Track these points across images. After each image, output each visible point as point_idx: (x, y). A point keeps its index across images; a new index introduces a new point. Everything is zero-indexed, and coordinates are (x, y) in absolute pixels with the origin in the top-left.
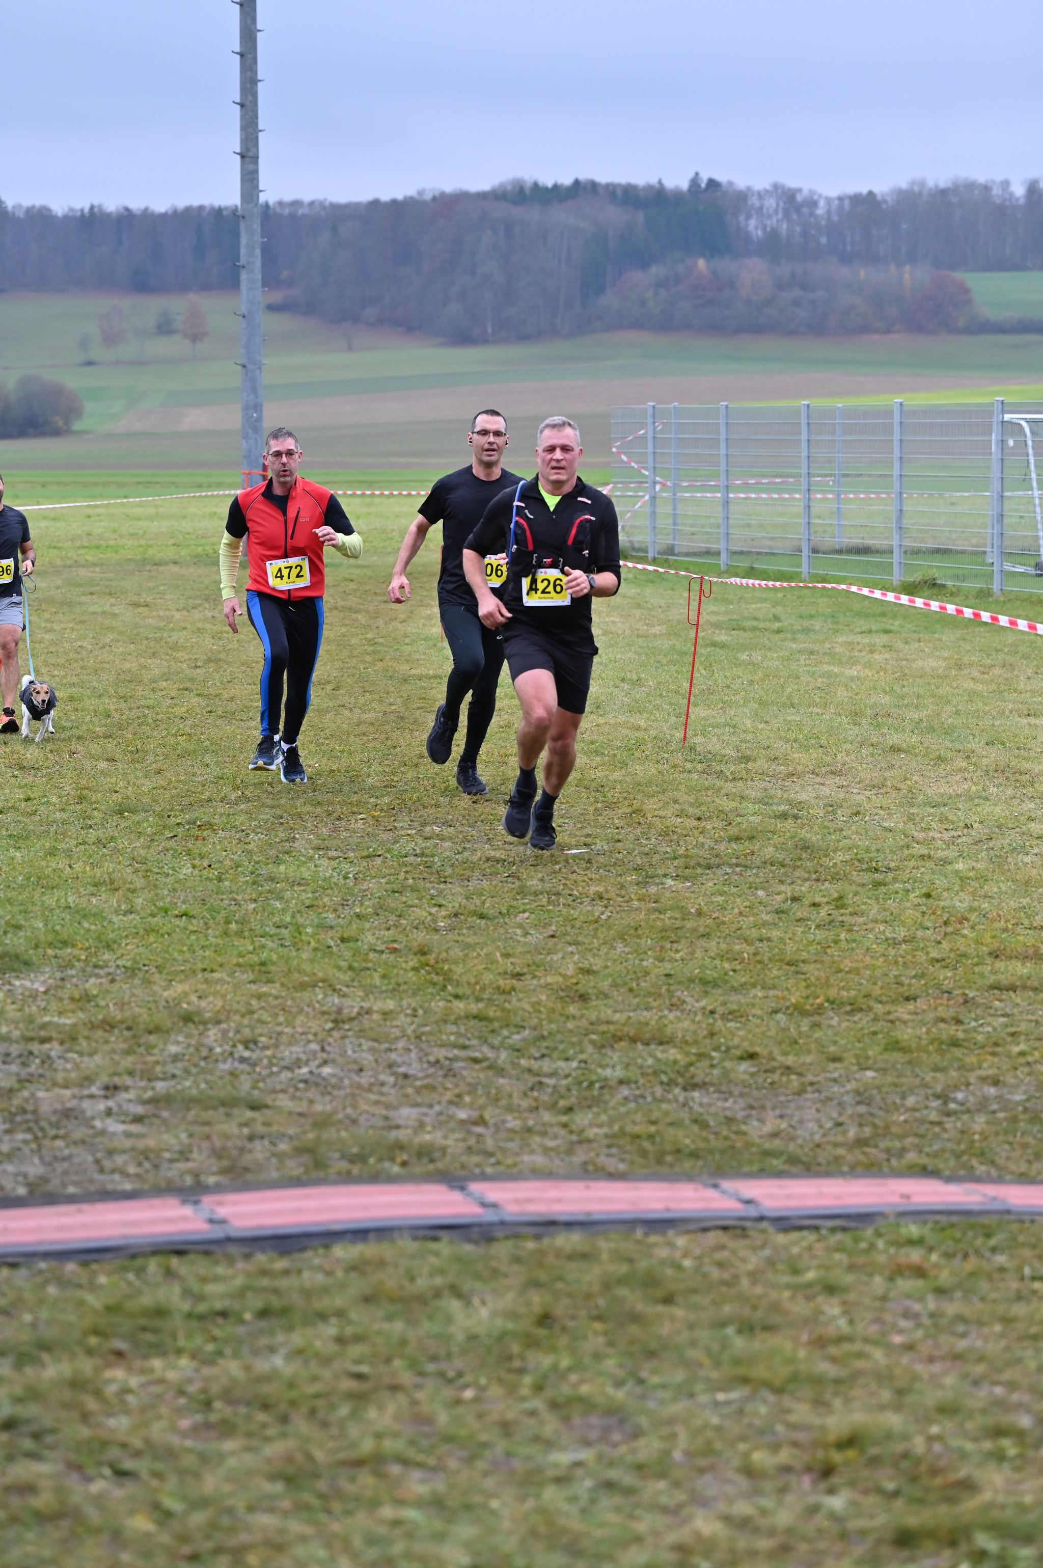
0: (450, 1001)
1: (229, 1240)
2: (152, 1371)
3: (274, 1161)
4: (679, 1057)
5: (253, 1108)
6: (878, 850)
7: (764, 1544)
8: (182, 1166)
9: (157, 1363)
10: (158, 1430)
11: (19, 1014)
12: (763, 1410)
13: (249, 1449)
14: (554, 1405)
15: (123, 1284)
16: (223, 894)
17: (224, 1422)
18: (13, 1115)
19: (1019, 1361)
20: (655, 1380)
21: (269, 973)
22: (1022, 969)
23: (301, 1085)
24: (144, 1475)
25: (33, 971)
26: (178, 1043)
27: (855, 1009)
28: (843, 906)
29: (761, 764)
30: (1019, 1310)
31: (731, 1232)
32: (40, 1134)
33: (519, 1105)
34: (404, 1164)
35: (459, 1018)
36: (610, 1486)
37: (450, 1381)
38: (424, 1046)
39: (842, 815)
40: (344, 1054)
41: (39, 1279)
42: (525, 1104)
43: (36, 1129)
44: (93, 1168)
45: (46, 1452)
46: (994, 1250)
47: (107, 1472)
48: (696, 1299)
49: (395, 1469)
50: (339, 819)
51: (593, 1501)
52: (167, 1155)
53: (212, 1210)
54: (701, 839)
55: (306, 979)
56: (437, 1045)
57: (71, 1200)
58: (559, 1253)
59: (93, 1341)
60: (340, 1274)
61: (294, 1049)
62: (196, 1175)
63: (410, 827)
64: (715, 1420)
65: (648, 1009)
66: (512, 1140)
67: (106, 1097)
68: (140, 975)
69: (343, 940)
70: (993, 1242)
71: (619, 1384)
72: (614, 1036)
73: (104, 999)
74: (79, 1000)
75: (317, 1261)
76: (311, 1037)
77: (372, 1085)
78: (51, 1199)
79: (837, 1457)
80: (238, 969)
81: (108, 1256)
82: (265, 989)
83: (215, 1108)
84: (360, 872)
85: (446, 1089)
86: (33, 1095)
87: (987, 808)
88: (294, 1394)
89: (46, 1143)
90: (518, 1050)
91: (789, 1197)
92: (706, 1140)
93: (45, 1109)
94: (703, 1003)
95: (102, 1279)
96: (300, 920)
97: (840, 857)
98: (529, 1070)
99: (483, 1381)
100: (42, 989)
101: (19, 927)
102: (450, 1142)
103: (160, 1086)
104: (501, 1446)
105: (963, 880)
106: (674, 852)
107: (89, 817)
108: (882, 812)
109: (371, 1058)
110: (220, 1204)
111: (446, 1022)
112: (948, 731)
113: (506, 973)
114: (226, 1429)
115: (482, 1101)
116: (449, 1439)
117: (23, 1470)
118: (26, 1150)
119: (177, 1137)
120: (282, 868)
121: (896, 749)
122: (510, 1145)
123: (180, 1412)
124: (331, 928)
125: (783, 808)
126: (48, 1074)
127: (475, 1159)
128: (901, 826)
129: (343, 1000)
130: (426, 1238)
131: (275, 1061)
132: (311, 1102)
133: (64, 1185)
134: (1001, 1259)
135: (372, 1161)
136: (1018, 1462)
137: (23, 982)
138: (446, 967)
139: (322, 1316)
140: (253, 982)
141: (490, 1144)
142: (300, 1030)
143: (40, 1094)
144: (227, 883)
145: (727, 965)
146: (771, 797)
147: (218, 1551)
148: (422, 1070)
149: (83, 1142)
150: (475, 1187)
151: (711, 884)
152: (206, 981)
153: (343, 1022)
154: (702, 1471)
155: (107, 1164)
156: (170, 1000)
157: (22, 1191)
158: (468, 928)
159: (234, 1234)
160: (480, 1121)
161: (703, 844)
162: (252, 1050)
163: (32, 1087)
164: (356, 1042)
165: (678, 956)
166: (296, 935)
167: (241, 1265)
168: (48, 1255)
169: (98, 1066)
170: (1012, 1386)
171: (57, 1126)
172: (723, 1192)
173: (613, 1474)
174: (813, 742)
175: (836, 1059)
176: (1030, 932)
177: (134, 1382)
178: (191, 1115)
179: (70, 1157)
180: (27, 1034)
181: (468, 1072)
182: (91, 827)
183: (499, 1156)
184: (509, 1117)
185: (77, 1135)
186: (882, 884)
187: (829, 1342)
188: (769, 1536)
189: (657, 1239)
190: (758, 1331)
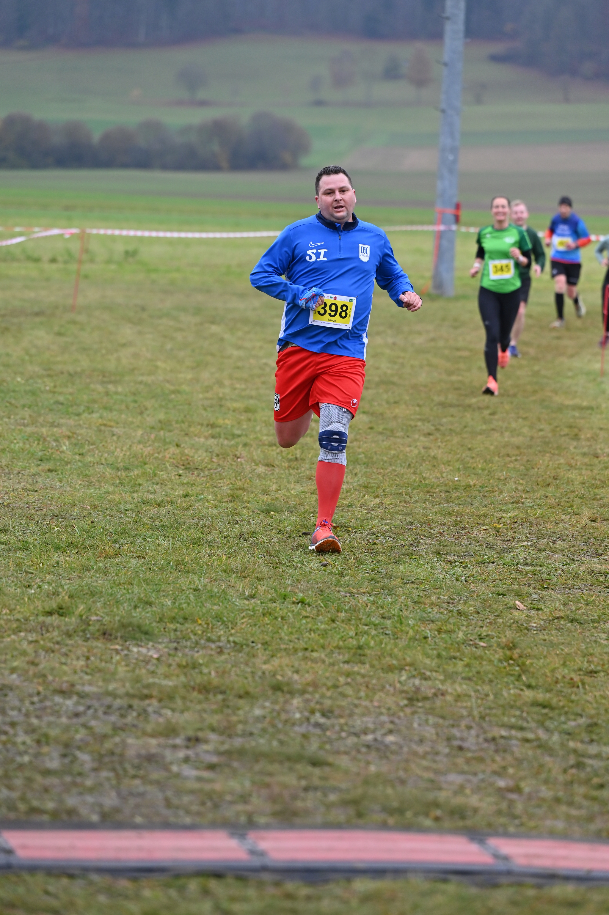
0: (522, 690)
1: (264, 869)
3: (321, 808)
5: (315, 764)
8: (240, 807)
11: (129, 675)
15: (164, 898)
16: (341, 586)
18: (101, 756)
21: (364, 655)
23: (364, 750)
25: (152, 640)
26: (264, 707)
32: (121, 772)
33: (556, 779)
34: (437, 819)
35: (525, 704)
38: (485, 725)
40: (410, 727)
41: (91, 890)
42: (561, 778)
43: (119, 769)
44: (163, 803)
50: (464, 528)
52: (228, 798)
53: (255, 844)
55: (395, 662)
56: (497, 725)
58: (551, 901)
60: (354, 903)
61: (365, 719)
62: (250, 816)
63: (528, 539)
66: (540, 807)
67: (187, 747)
68: (246, 649)
69: (439, 631)
73: (207, 666)
74: (185, 667)
75: (337, 891)
76: (384, 710)
77: (426, 753)
80: (337, 651)
82: (356, 669)
83: (281, 762)
84: (473, 576)
85: (493, 761)
86: (123, 742)
89: (126, 781)
90: (569, 734)
93: (131, 753)
95: (147, 893)
96: (405, 613)
98: (575, 751)
100: (155, 656)
101: (150, 604)
102: (483, 805)
103: (238, 742)
107: (238, 514)
109: (433, 731)
110: (262, 838)
111: (512, 707)
113: (580, 670)
115: (522, 774)
118: (107, 785)
119: (241, 784)
120: (401, 567)
122: (537, 811)
124: (433, 621)
126: (140, 725)
127: (503, 820)
129: (424, 682)
130: (436, 880)
131: (346, 728)
132: (368, 763)
133: (132, 815)
135: (409, 814)
137: (140, 649)
138: (528, 662)
140: (347, 662)
141: (519, 808)
142: (376, 704)
143: (130, 741)
144: (347, 578)
148: (477, 744)
149: (157, 783)
150: (493, 842)
152: (305, 658)
153: (418, 700)
155: (175, 801)
156: (267, 673)
157: (95, 818)
158: (558, 629)
159: (269, 864)
160: (517, 790)
162: (328, 718)
163: (124, 735)
164: (424, 717)
166: (398, 625)
167: (271, 891)
168: (101, 870)
169: (187, 722)
171: (138, 767)
178: (257, 767)
179: (141, 795)
180: (131, 691)
181: (518, 750)
182: (237, 522)
183: (525, 819)
184: (543, 788)
185: (155, 775)
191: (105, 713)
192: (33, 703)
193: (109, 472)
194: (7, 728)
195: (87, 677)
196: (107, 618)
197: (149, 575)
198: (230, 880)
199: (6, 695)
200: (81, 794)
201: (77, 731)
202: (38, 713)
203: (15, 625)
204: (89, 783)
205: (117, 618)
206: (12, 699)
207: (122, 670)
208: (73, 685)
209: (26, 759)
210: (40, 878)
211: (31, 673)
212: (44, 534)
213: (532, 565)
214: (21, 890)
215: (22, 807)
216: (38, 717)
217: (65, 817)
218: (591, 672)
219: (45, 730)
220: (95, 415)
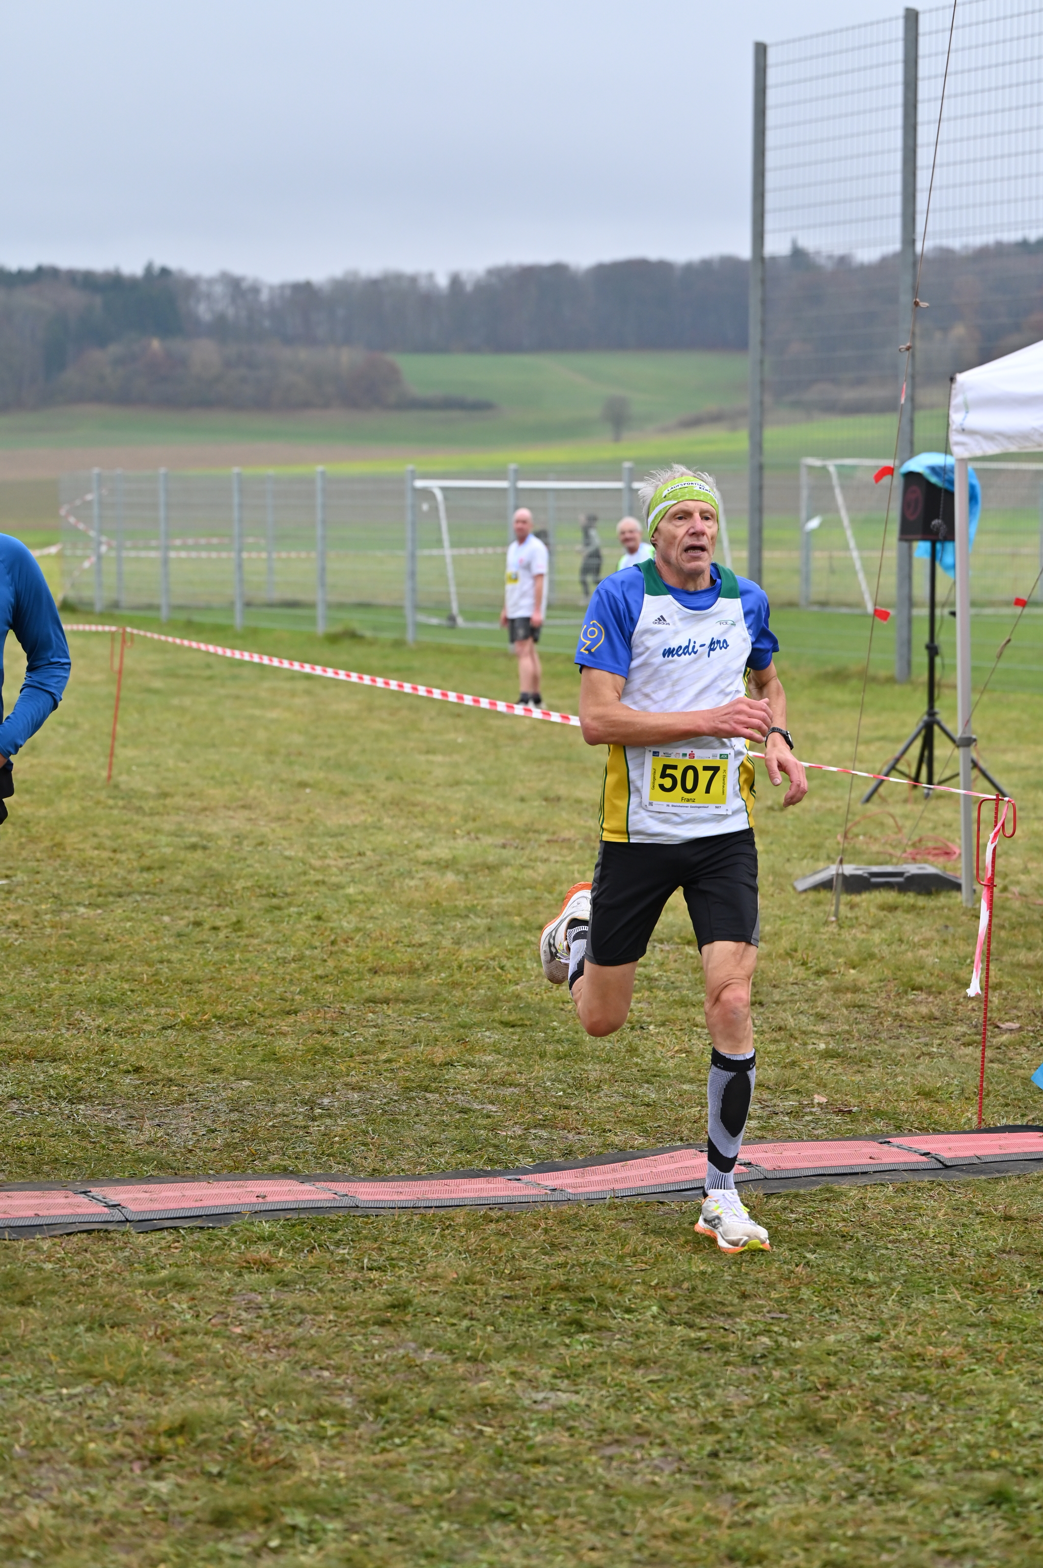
4: (69, 1072)
6: (277, 878)
7: (89, 1529)
12: (104, 1402)
19: (348, 1346)
22: (395, 983)
27: (240, 1023)
28: (240, 929)
29: (179, 800)
30: (354, 1298)
31: (95, 1234)
39: (247, 846)
46: (338, 1244)
48: (53, 1300)
54: (115, 870)
64: (58, 1414)
65: (46, 1028)
70: (338, 1236)
72: (10, 1055)
79: (166, 1444)
87: (379, 837)
91: (153, 1200)
92: (85, 1149)
94: (100, 1021)
97: (239, 885)
105: (352, 902)
106: (90, 881)
108: (284, 843)
112: (353, 768)
121: (303, 785)
125: (194, 840)
128: (300, 854)
136: (336, 1441)
145: (126, 986)
146: (184, 830)
151: (120, 911)
154: (40, 1462)
161: (116, 875)
165: (82, 978)
170: (338, 1370)
172: (93, 1198)
174: (228, 779)
175: (214, 1071)
176: (409, 950)
186: (279, 908)
187: (174, 1335)
188: (96, 1522)
189: (23, 1243)
190: (107, 1327)
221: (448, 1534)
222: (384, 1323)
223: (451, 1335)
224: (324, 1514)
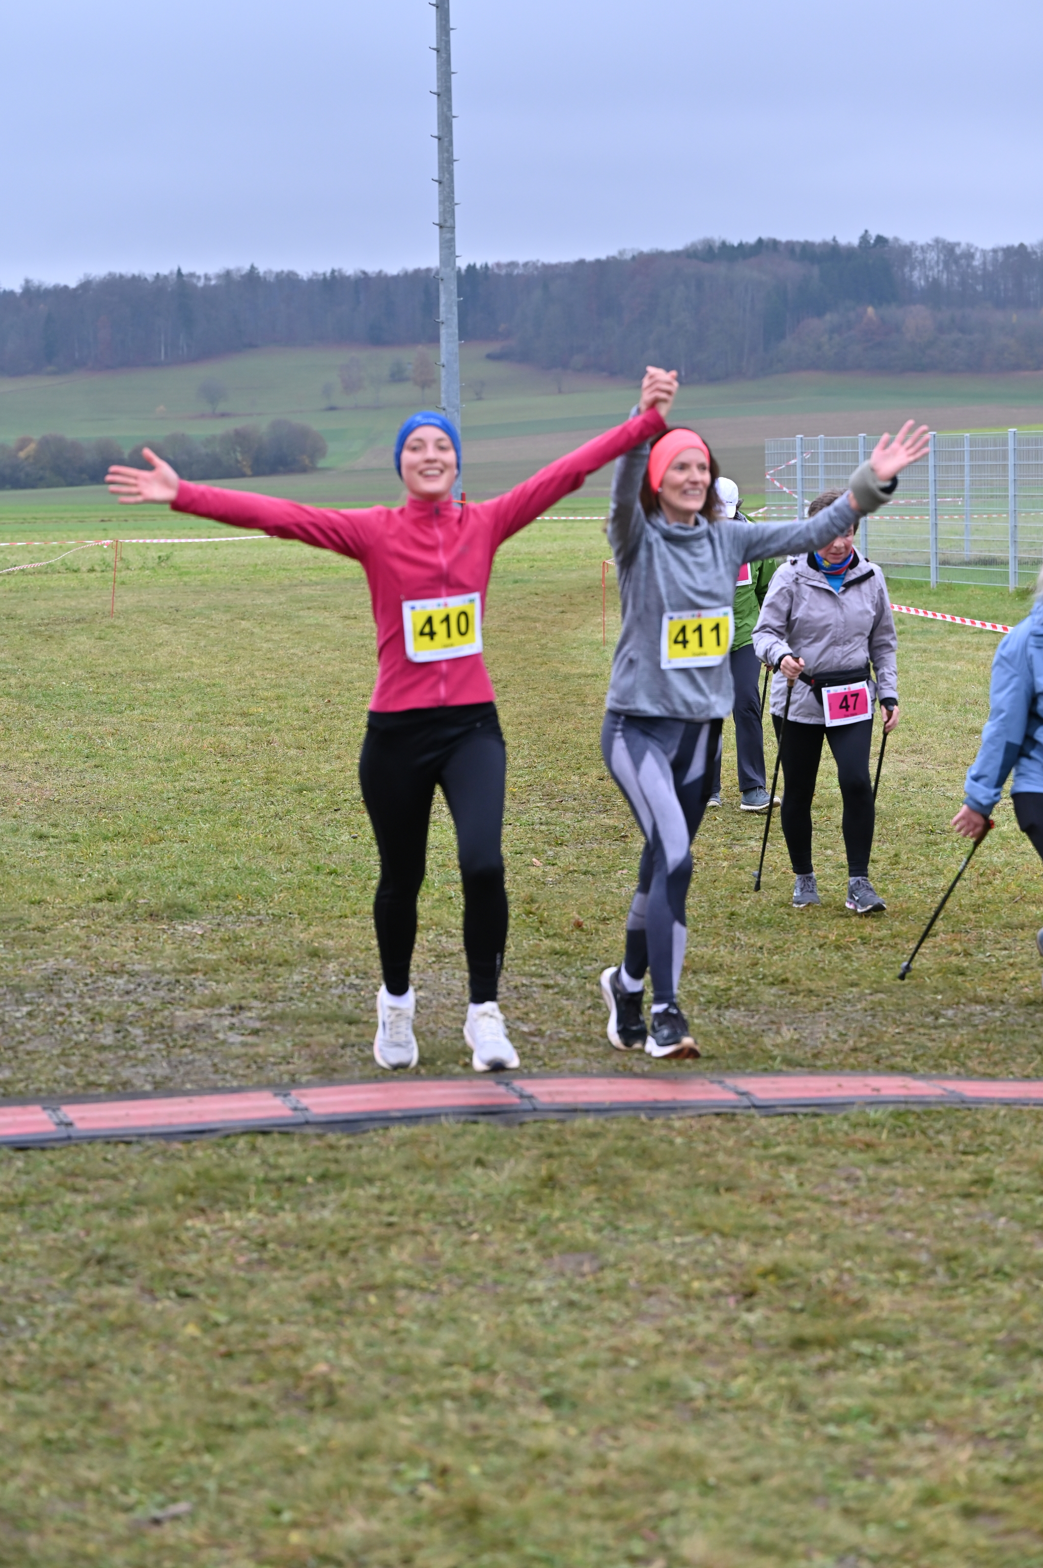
1: (307, 1123)
2: (224, 1221)
3: (359, 1063)
4: (721, 983)
5: (350, 1023)
6: (938, 816)
7: (684, 1347)
8: (282, 1068)
9: (227, 1215)
10: (219, 1266)
11: (176, 952)
12: (710, 1249)
13: (287, 1278)
14: (540, 1247)
15: (215, 1157)
17: (275, 1259)
18: (152, 1029)
19: (931, 1214)
20: (629, 1227)
24: (202, 1296)
25: (196, 918)
26: (302, 973)
28: (897, 863)
30: (942, 1175)
31: (722, 1117)
35: (544, 953)
36: (572, 1304)
37: (461, 1228)
39: (913, 787)
41: (147, 1154)
43: (169, 1040)
44: (211, 1069)
45: (126, 1280)
46: (938, 1132)
47: (172, 1294)
48: (677, 1167)
49: (401, 1293)
51: (555, 1316)
52: (272, 1059)
53: (298, 1101)
57: (187, 1093)
58: (573, 1133)
59: (180, 1199)
60: (392, 1149)
62: (293, 1075)
63: (541, 800)
64: (669, 1257)
66: (560, 1047)
67: (232, 1016)
71: (598, 1230)
73: (248, 939)
74: (227, 941)
75: (376, 1139)
78: (171, 1093)
81: (205, 1136)
83: (320, 1023)
86: (172, 1014)
88: (334, 1238)
89: (176, 1051)
91: (778, 1090)
93: (180, 1024)
94: (755, 940)
95: (199, 1154)
97: (902, 822)
98: (592, 993)
99: (489, 1228)
100: (200, 932)
101: (194, 884)
103: (279, 1007)
104: (492, 1275)
107: (273, 796)
108: (948, 784)
110: (304, 1096)
111: (531, 957)
114: (276, 1263)
115: (544, 1018)
116: (449, 1270)
117: (107, 1292)
118: (158, 1057)
119: (284, 1046)
122: (558, 1051)
123: (240, 1250)
126: (188, 998)
130: (465, 1122)
133: (183, 1083)
134: (942, 1137)
135: (439, 1063)
136: (909, 1288)
137: (186, 927)
138: (545, 914)
139: (370, 1180)
143: (178, 1013)
147: (247, 1352)
149: (206, 1050)
150: (518, 1084)
152: (339, 925)
154: (650, 1294)
155: (223, 1067)
156: (304, 941)
157: (148, 1087)
158: (571, 882)
159: (311, 1119)
160: (539, 1033)
162: (362, 979)
163: (172, 1008)
164: (451, 972)
167: (315, 1143)
168: (156, 1135)
169: (231, 992)
170: (920, 1232)
171: (186, 1037)
172: (726, 1087)
173: (575, 1296)
177: (208, 1229)
178: (297, 1030)
179: (192, 1062)
180: (178, 967)
181: (539, 996)
182: (272, 803)
183: (546, 1060)
184: (563, 1030)
185: (202, 1045)
186: (936, 844)
187: (779, 1198)
188: (690, 1341)
189: (658, 1121)
190: (722, 1191)
191: (154, 989)
192: (86, 985)
193: (151, 764)
194: (63, 1010)
195: (136, 957)
196: (154, 900)
197: (192, 857)
198: (276, 1136)
199: (61, 979)
200: (134, 1066)
201: (128, 1008)
202: (92, 993)
203: (67, 913)
204: (141, 1055)
205: (163, 900)
206: (67, 983)
207: (169, 948)
208: (123, 965)
209: (82, 1037)
210: (98, 1146)
211: (84, 956)
212: (92, 825)
213: (547, 824)
214: (82, 1159)
215: (80, 1082)
216: (91, 997)
217: (120, 1088)
218: (605, 919)
219: (98, 1008)
220: (136, 712)
221: (993, 1364)
222: (967, 1196)
223: (1025, 1209)
224: (888, 1345)
